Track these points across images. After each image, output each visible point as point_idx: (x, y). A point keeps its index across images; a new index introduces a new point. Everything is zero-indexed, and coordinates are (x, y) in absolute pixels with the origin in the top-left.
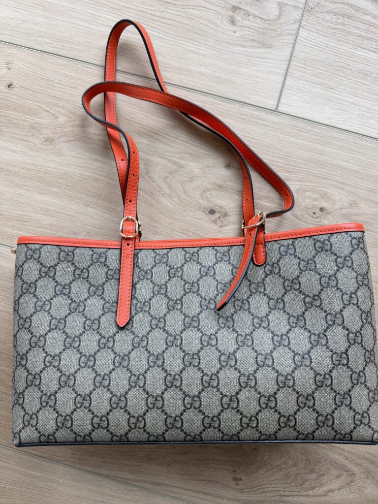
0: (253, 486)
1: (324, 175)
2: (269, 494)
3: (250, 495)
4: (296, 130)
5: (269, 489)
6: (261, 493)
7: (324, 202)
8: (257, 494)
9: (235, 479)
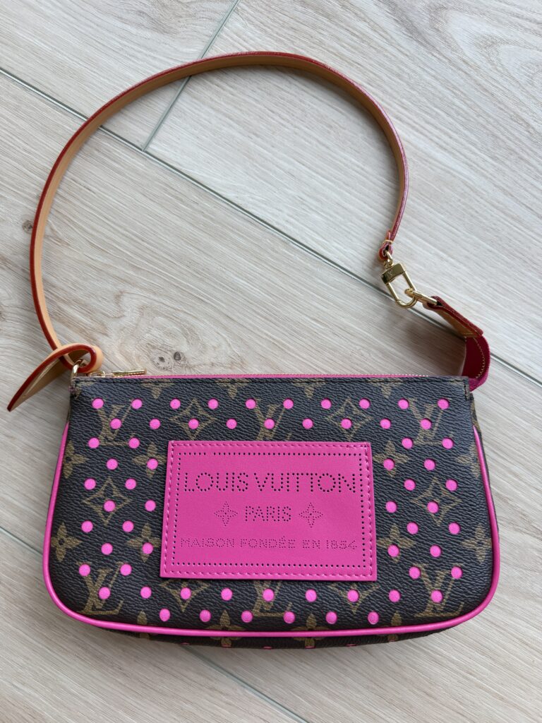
1: (200, 294)
4: (169, 194)
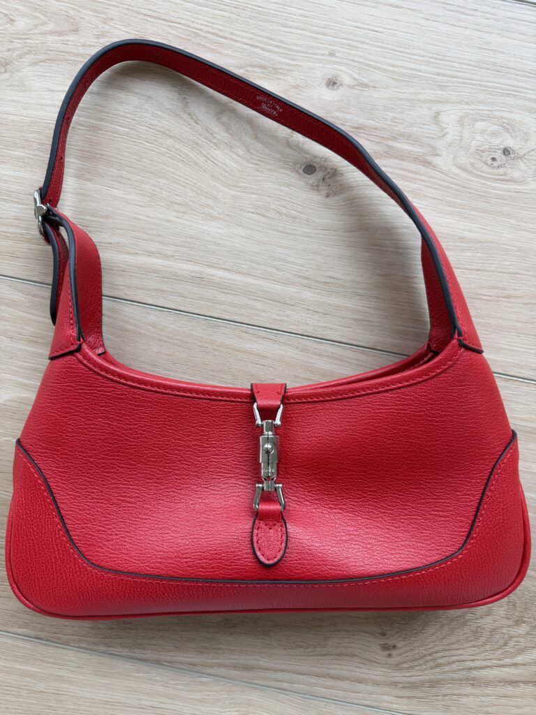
0: (417, 657)
2: (447, 668)
3: (413, 673)
5: (445, 660)
6: (431, 668)
7: (509, 137)
8: (426, 669)
9: (385, 647)
